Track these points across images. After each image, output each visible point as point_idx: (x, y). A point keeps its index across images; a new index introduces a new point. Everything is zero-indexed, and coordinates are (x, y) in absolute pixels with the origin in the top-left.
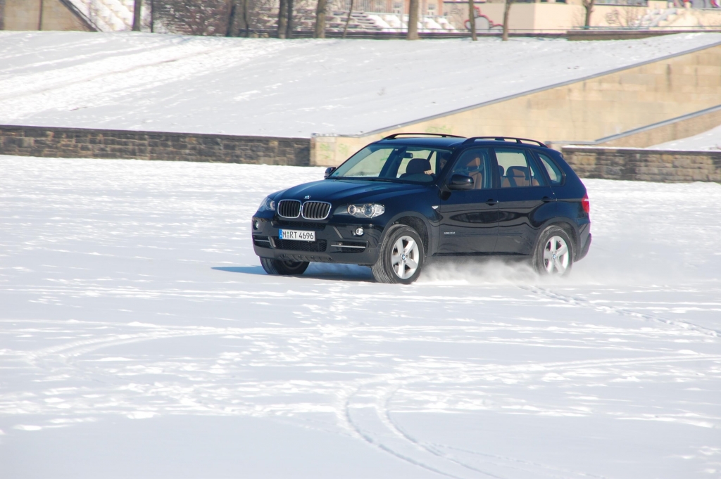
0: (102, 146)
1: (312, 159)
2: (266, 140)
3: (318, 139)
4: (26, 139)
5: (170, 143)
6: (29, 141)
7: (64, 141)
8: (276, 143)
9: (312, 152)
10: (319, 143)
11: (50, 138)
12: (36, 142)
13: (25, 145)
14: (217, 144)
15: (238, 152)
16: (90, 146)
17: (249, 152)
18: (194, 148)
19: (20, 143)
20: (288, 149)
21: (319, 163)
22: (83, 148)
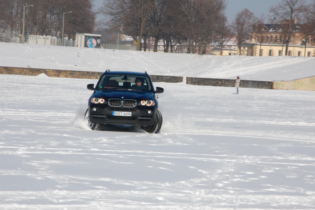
0: (233, 84)
1: (273, 87)
2: (265, 82)
3: (274, 82)
4: (219, 82)
5: (246, 83)
6: (220, 83)
7: (226, 83)
8: (267, 83)
9: (273, 85)
10: (275, 83)
11: (224, 82)
12: (221, 83)
13: (219, 84)
14: (255, 83)
15: (259, 85)
16: (231, 84)
17: (262, 86)
18: (251, 85)
19: (218, 83)
20: (269, 85)
21: (275, 88)
22: (230, 85)
